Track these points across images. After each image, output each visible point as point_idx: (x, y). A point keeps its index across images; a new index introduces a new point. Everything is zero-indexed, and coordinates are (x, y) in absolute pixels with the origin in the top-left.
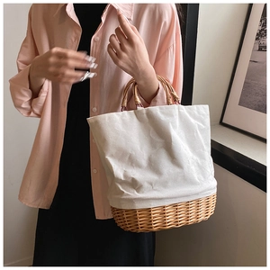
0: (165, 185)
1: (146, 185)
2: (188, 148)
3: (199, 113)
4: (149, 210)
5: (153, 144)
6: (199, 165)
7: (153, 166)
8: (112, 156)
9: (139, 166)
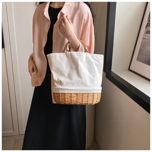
0: (73, 84)
1: (65, 83)
2: (87, 71)
3: (97, 57)
4: (65, 94)
5: (71, 68)
6: (91, 79)
7: (70, 77)
8: (54, 71)
9: (64, 76)
